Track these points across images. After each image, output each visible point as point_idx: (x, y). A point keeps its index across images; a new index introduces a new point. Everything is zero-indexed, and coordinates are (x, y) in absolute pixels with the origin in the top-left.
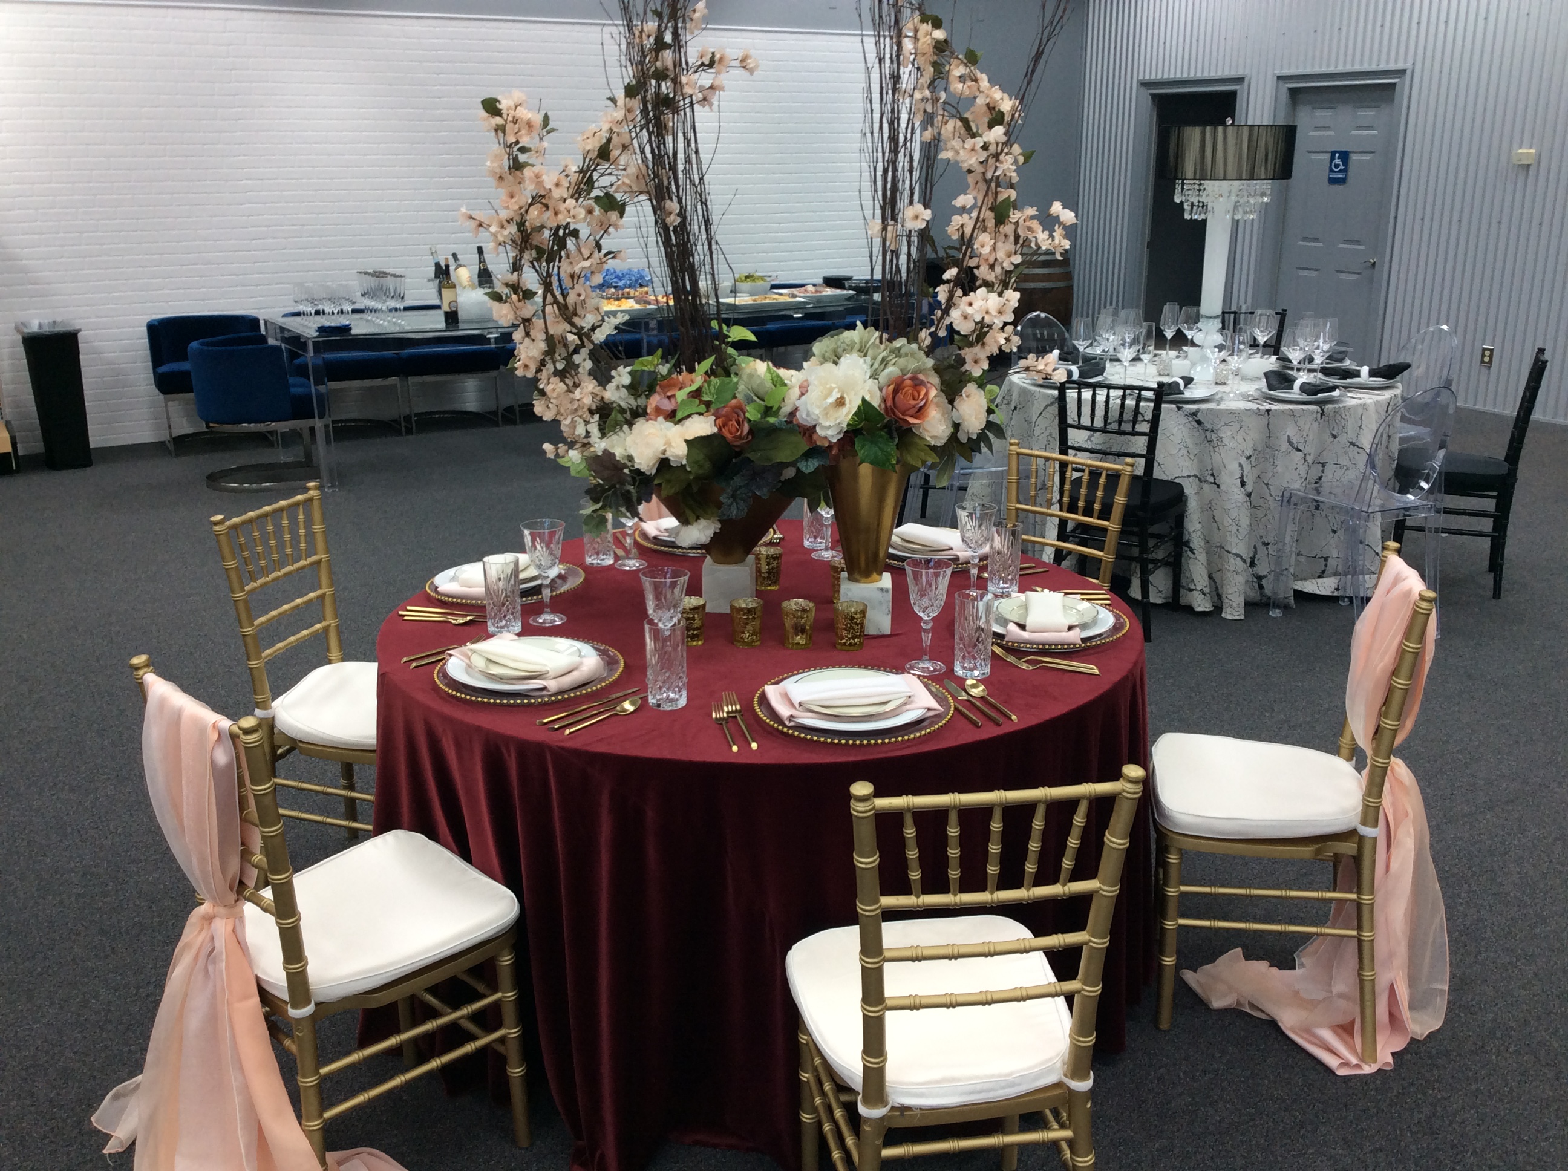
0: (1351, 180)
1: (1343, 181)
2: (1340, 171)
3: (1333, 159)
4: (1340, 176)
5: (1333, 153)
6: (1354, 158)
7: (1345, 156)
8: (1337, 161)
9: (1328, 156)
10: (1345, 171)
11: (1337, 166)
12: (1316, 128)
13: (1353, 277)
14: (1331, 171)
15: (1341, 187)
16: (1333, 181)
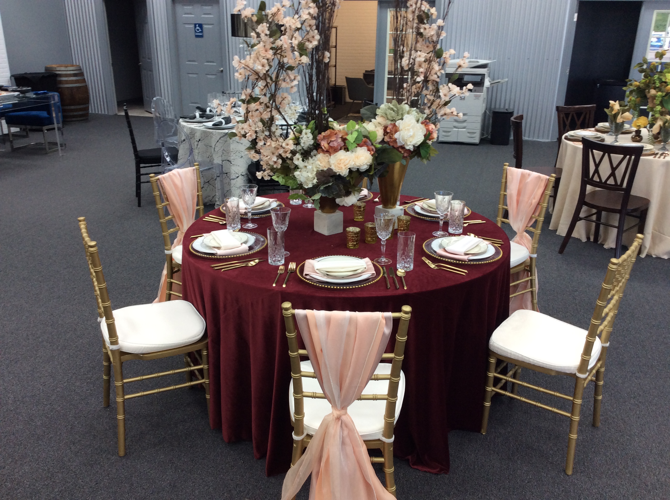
0: (204, 36)
1: (202, 36)
2: (200, 32)
3: (195, 27)
4: (200, 34)
5: (195, 25)
6: (205, 26)
7: (201, 26)
8: (198, 28)
9: (192, 26)
10: (202, 32)
11: (198, 30)
12: (186, 14)
13: (213, 77)
14: (196, 32)
15: (200, 39)
16: (197, 36)
